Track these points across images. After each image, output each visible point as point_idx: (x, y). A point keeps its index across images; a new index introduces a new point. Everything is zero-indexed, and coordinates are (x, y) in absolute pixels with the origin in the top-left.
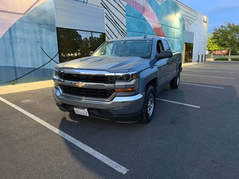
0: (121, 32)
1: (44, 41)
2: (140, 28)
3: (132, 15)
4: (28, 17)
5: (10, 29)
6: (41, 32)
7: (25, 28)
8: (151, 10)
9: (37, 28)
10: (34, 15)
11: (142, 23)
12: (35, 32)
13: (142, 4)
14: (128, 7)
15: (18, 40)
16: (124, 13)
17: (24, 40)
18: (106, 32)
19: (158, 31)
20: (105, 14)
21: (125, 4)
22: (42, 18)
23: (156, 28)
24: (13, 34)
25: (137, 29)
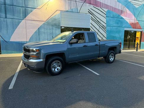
0: (102, 27)
1: (54, 33)
2: (118, 23)
3: (112, 16)
4: (47, 22)
5: (39, 28)
6: (53, 29)
7: (45, 27)
8: (128, 12)
9: (51, 27)
10: (50, 21)
11: (119, 21)
12: (50, 29)
13: (120, 8)
14: (108, 12)
15: (42, 33)
16: (105, 16)
17: (45, 33)
18: (90, 28)
19: (134, 25)
20: (91, 18)
21: (106, 10)
22: (54, 23)
23: (133, 23)
24: (40, 30)
25: (115, 25)
